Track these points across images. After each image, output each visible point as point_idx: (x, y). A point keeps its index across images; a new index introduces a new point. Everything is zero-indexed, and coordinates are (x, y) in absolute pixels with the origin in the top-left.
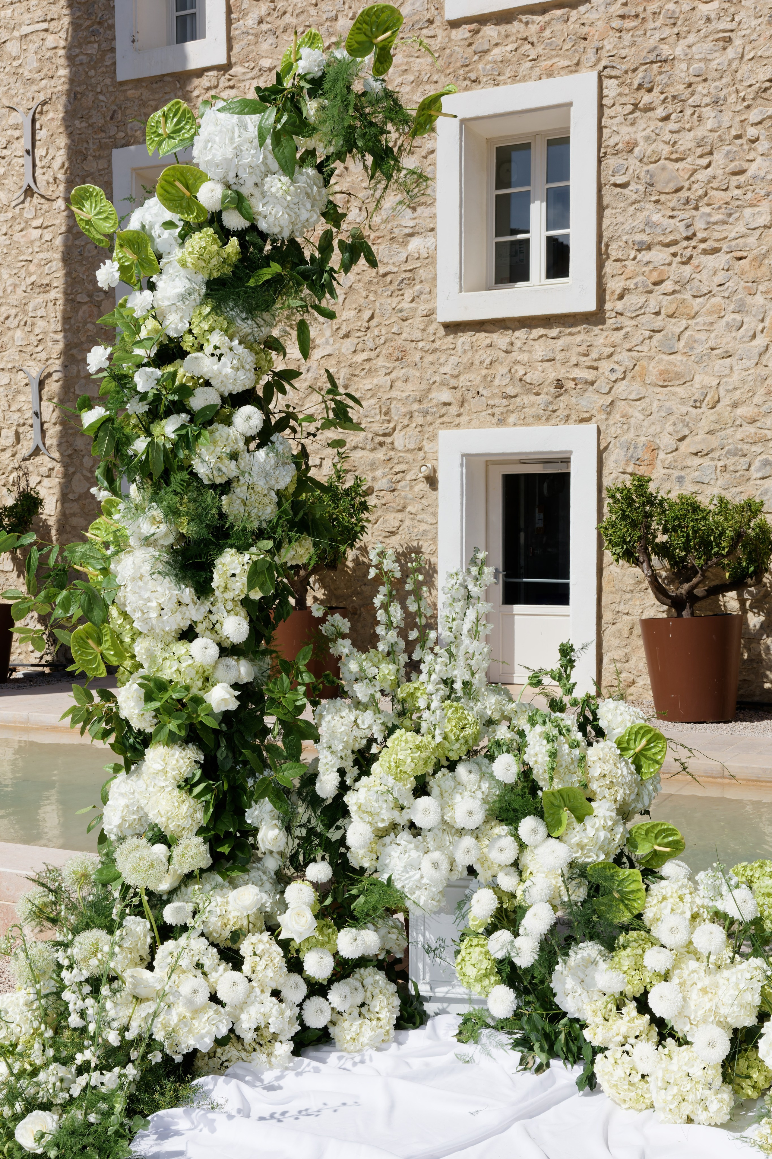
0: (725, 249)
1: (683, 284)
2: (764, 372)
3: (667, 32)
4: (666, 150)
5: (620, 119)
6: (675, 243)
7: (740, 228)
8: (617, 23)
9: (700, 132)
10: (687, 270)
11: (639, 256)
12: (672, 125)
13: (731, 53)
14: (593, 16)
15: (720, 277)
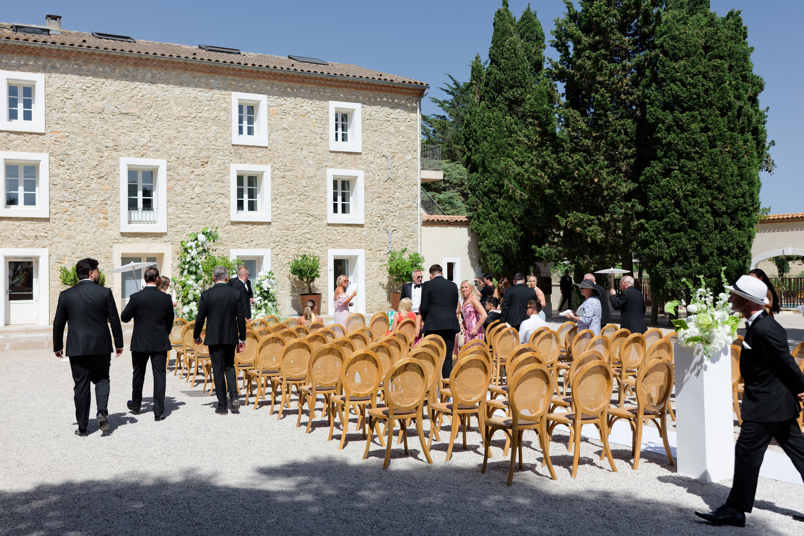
0: (85, 204)
1: (73, 213)
2: (96, 237)
3: (68, 147)
4: (68, 178)
5: (55, 167)
6: (71, 202)
7: (88, 200)
8: (54, 142)
9: (78, 175)
10: (74, 209)
11: (61, 204)
12: (70, 171)
13: (86, 156)
14: (46, 139)
15: (83, 212)
